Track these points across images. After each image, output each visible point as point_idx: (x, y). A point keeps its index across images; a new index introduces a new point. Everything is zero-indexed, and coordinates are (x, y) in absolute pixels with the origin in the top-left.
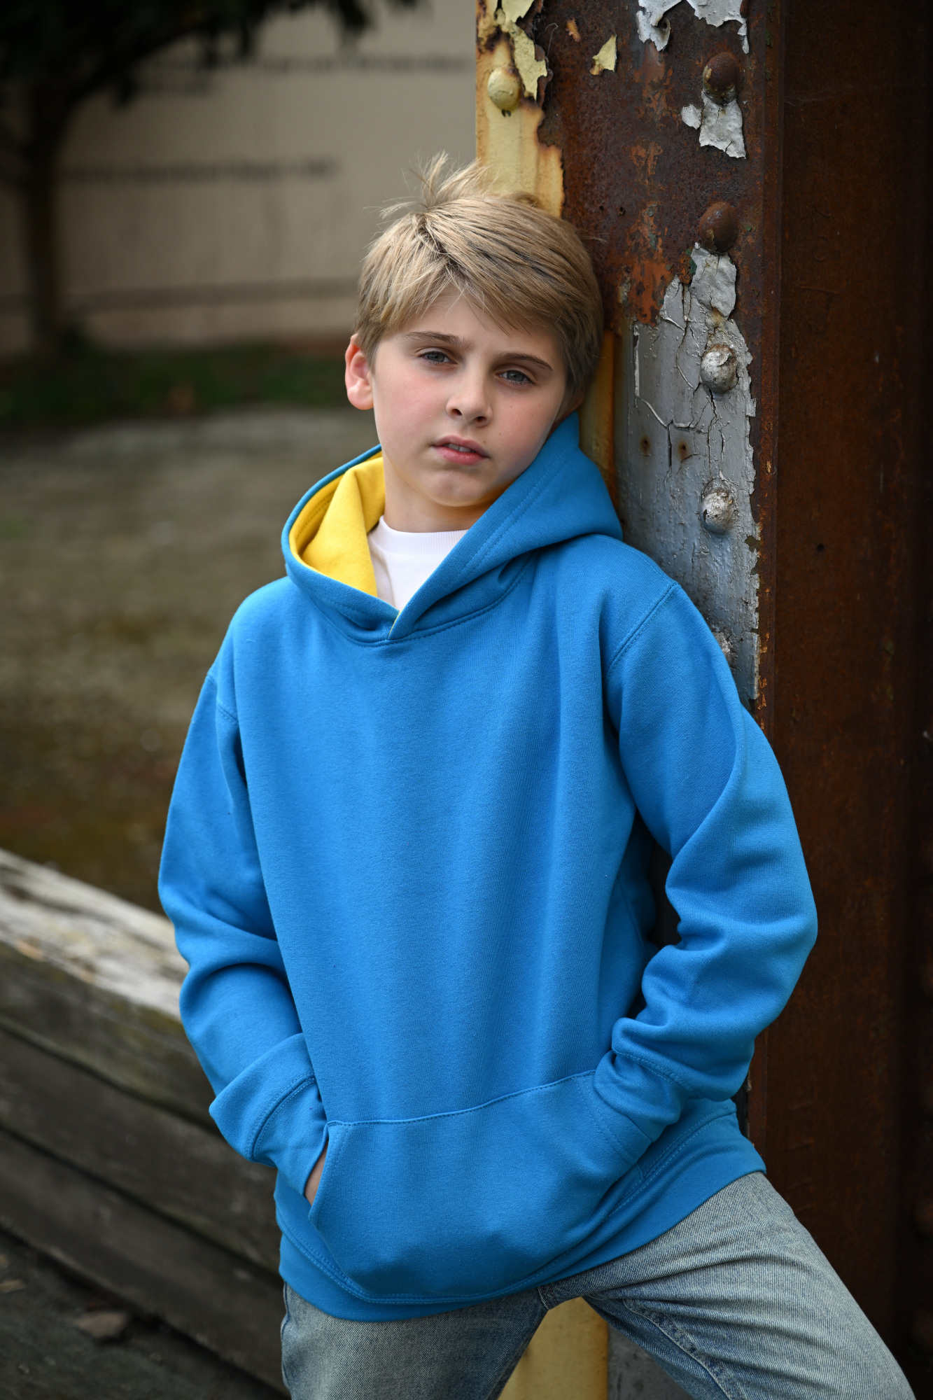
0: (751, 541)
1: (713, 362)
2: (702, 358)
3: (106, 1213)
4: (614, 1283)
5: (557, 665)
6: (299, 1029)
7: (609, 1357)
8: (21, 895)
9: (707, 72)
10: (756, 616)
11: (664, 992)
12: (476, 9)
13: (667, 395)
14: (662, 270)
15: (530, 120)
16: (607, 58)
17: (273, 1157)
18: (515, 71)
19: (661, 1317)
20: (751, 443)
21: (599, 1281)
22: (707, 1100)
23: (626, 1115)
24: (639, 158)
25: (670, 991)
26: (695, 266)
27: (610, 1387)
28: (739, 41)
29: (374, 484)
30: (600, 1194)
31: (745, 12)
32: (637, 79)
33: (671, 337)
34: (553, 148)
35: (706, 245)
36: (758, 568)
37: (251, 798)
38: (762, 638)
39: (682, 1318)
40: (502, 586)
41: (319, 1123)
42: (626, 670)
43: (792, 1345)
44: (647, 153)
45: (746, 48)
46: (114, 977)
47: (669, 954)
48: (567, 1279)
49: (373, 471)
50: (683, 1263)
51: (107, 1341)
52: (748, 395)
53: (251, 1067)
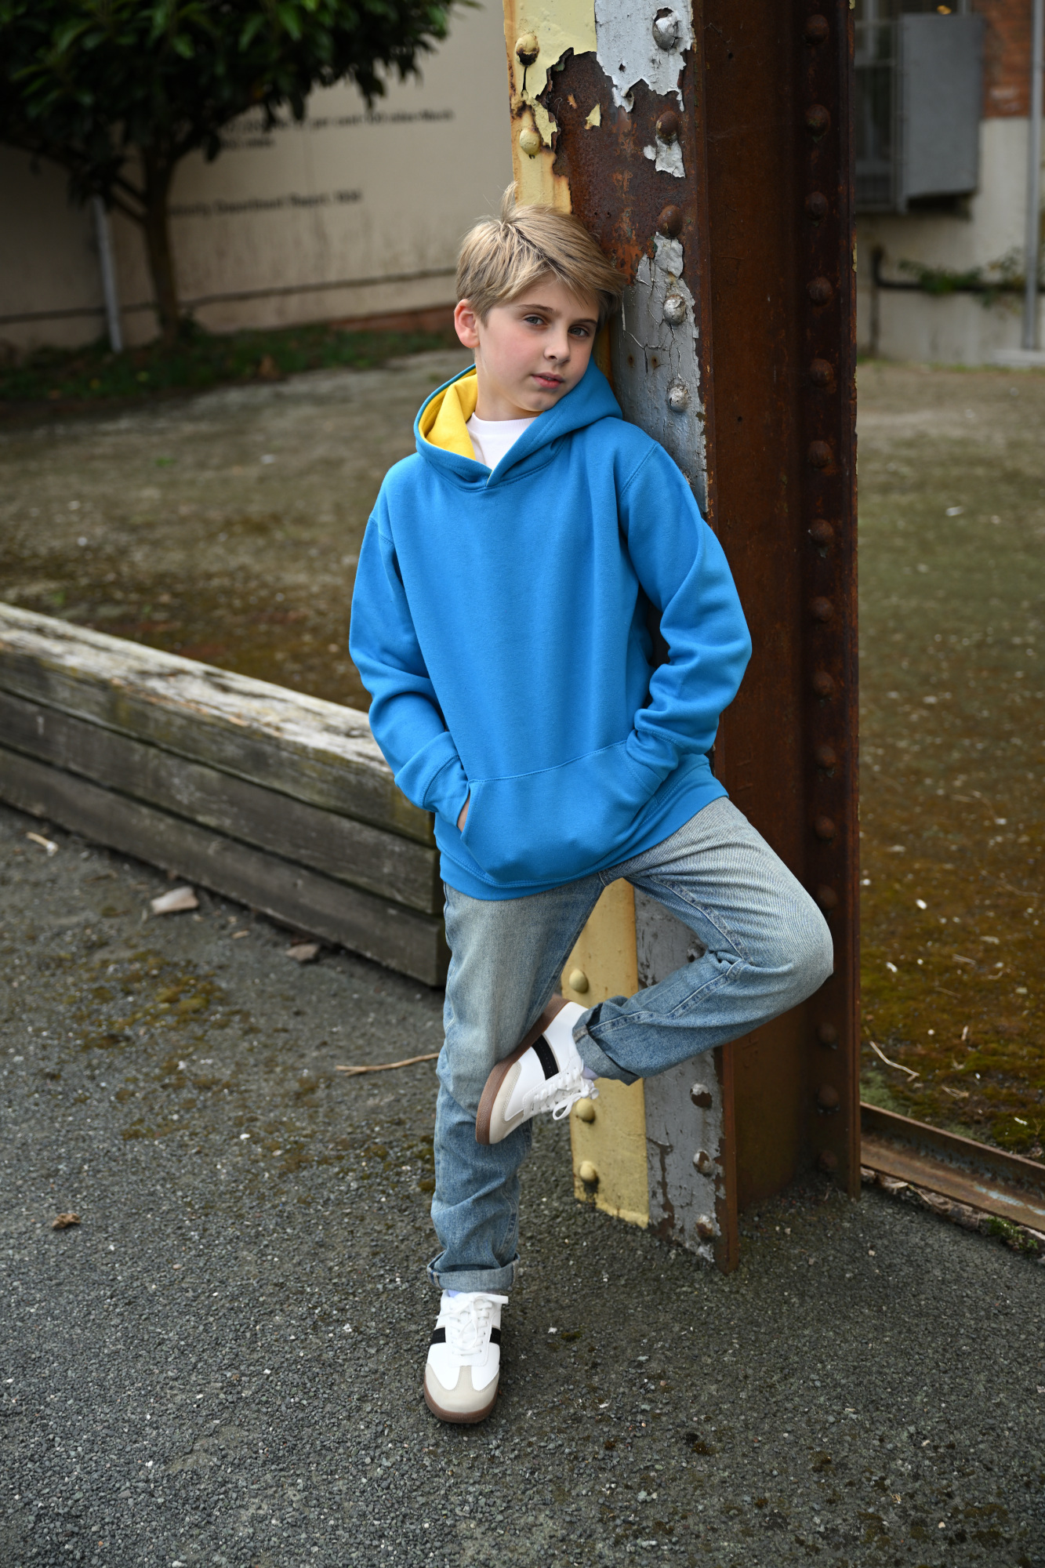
0: (699, 415)
1: (671, 306)
2: (664, 304)
3: (300, 882)
4: (644, 866)
5: (589, 497)
6: (445, 728)
7: (636, 920)
8: (225, 689)
9: (659, 124)
10: (705, 461)
11: (663, 691)
12: (509, 91)
13: (643, 328)
14: (636, 250)
15: (547, 160)
16: (594, 118)
17: (436, 805)
18: (536, 130)
19: (673, 884)
20: (697, 355)
21: (635, 866)
22: (693, 755)
23: (647, 765)
24: (618, 181)
25: (667, 691)
26: (656, 247)
27: (637, 939)
28: (677, 103)
29: (467, 394)
30: (634, 814)
31: (681, 85)
32: (614, 131)
33: (644, 292)
34: (563, 178)
35: (663, 233)
36: (705, 432)
37: (407, 590)
38: (709, 475)
39: (686, 883)
40: (553, 452)
41: (463, 782)
42: (631, 497)
43: (752, 893)
44: (623, 178)
45: (682, 108)
46: (295, 734)
47: (664, 669)
48: (616, 866)
49: (466, 385)
50: (685, 851)
51: (307, 962)
52: (693, 325)
53: (420, 752)
